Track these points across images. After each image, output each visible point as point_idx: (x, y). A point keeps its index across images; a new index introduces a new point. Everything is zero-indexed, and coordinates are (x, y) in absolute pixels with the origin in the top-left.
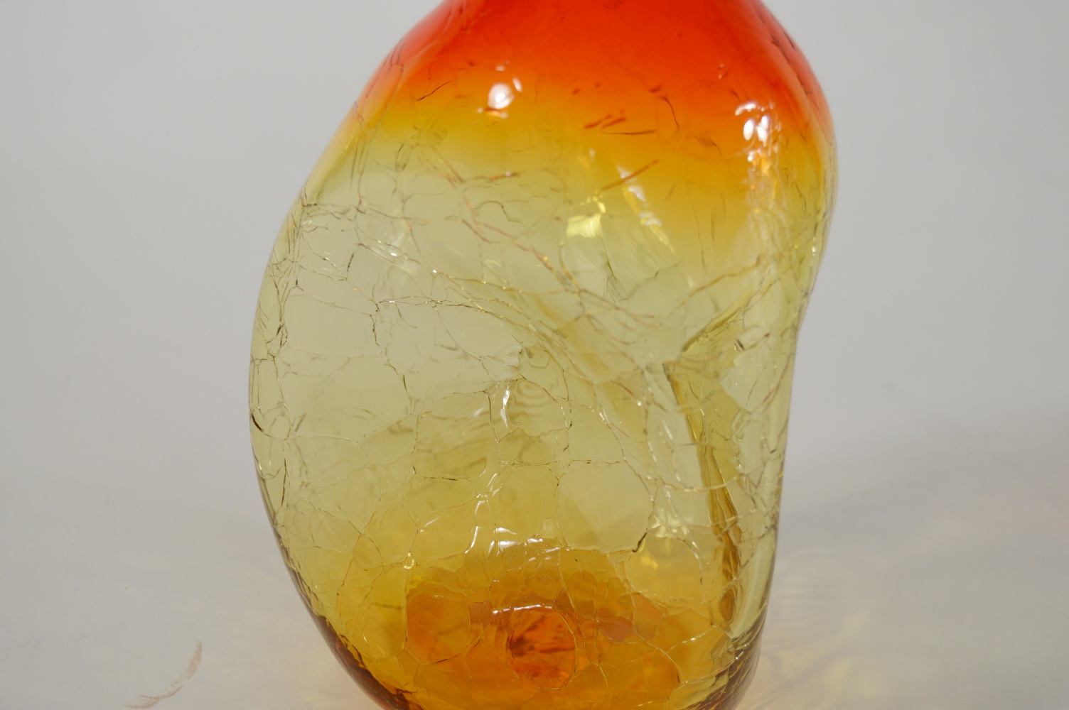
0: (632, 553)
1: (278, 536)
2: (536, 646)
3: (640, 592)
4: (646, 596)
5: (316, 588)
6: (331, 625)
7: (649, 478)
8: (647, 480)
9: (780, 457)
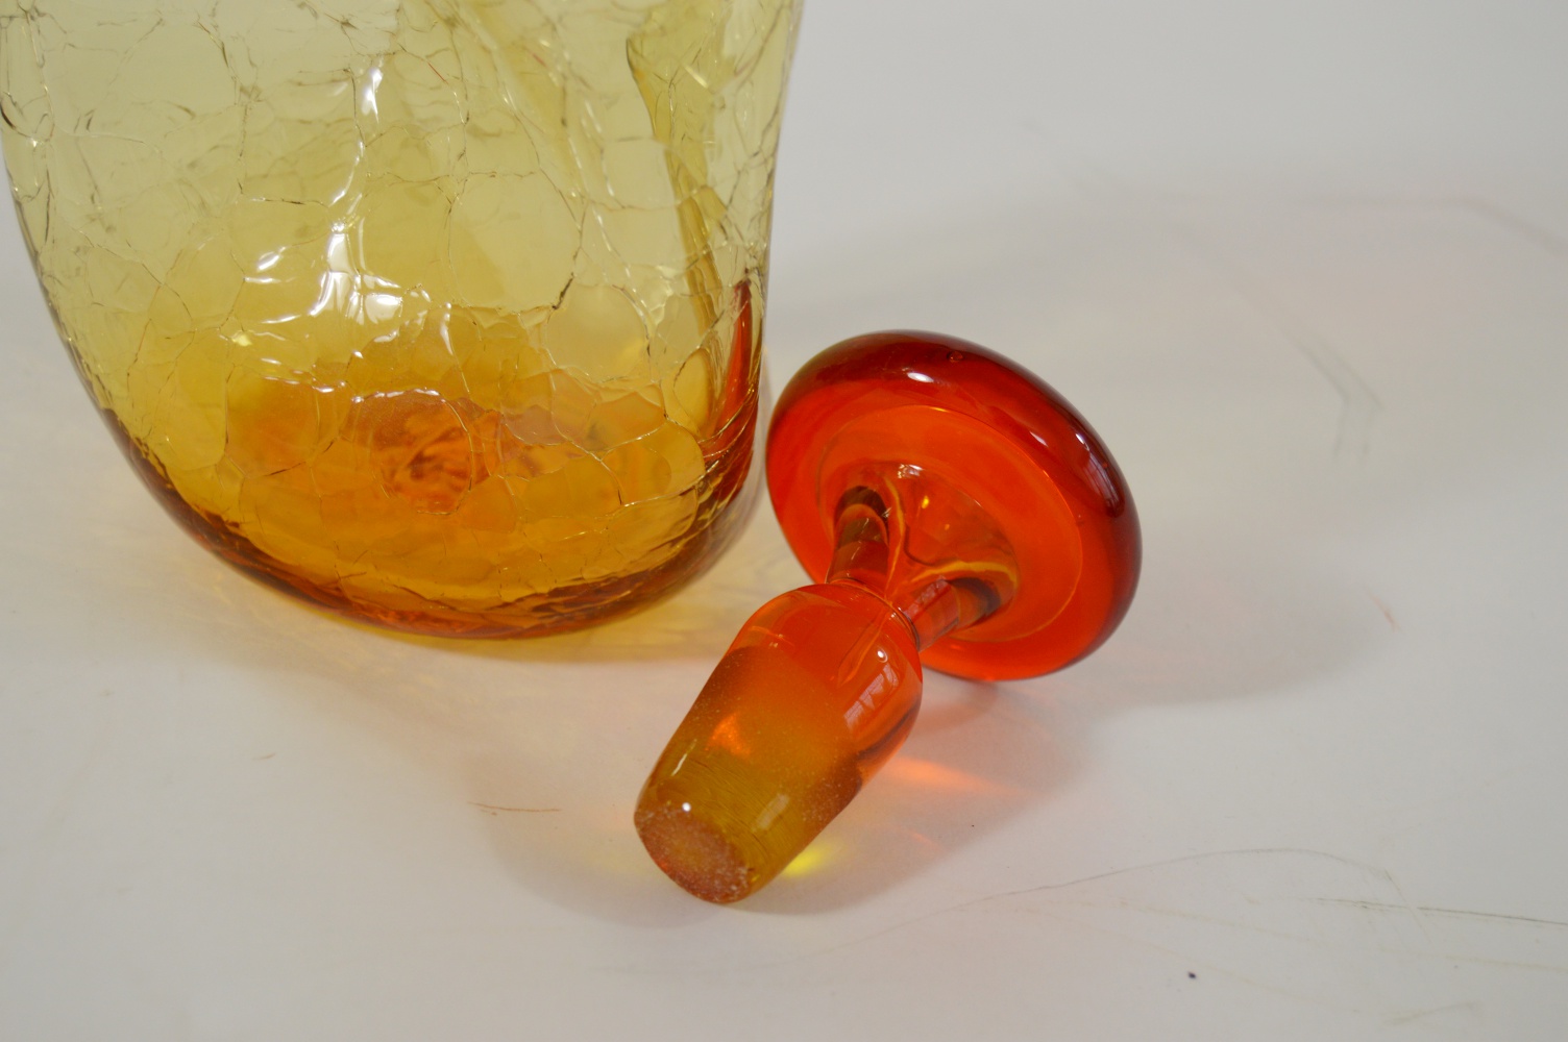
0: (552, 310)
1: (45, 291)
2: (448, 465)
3: (561, 367)
4: (570, 374)
5: (99, 369)
6: (122, 423)
7: (574, 195)
8: (571, 198)
9: (766, 161)
